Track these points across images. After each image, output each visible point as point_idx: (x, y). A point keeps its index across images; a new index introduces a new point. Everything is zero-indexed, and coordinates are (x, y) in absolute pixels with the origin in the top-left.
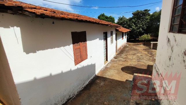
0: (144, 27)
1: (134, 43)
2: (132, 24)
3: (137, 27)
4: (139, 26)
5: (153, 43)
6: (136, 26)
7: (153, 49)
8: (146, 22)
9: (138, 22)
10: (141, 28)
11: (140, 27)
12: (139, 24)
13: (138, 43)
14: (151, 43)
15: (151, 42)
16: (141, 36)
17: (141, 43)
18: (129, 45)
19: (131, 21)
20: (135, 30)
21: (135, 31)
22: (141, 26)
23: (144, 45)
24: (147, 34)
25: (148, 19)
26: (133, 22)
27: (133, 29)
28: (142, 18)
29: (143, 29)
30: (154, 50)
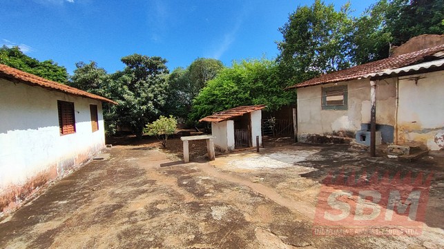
0: (159, 101)
1: (134, 145)
2: (122, 87)
3: (138, 98)
4: (143, 95)
5: (189, 141)
6: (138, 95)
7: (190, 161)
8: (160, 87)
9: (141, 84)
10: (150, 102)
11: (148, 99)
12: (143, 90)
13: (147, 146)
14: (182, 141)
15: (183, 138)
16: (151, 122)
17: (155, 144)
18: (113, 154)
19: (120, 78)
20: (133, 107)
21: (135, 108)
22: (151, 95)
23: (164, 148)
24: (169, 117)
25: (164, 80)
26: (125, 82)
27: (129, 103)
28: (149, 76)
29: (156, 105)
30: (195, 166)
